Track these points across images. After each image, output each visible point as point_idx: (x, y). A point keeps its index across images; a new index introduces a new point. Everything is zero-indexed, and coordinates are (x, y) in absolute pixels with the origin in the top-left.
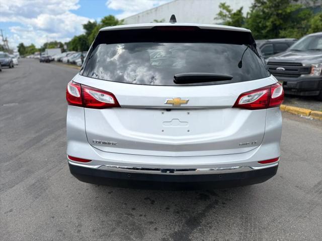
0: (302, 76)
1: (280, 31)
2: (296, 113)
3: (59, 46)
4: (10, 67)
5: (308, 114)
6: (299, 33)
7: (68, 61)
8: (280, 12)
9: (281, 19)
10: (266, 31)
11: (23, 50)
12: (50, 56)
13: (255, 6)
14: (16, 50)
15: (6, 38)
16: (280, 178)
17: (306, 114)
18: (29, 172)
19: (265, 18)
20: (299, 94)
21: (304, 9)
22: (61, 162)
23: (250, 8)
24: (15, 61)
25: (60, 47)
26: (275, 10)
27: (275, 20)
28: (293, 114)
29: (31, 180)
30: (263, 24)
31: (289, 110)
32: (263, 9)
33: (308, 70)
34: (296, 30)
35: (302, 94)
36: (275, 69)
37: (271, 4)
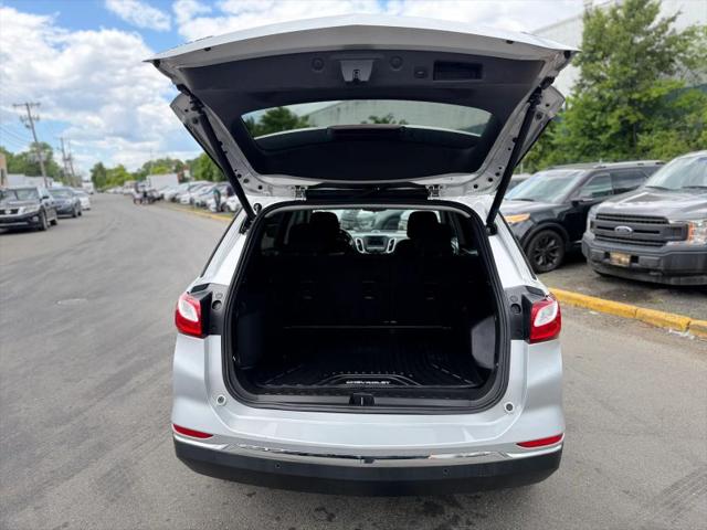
0: (670, 244)
1: (640, 136)
2: (660, 325)
3: (174, 168)
4: (74, 216)
5: (684, 327)
6: (680, 139)
7: (192, 202)
8: (636, 96)
9: (640, 110)
10: (608, 136)
11: (101, 177)
12: (154, 190)
13: (583, 86)
14: (88, 176)
15: (70, 155)
16: (595, 472)
17: (680, 325)
18: (102, 448)
19: (603, 110)
20: (666, 282)
21: (689, 88)
22: (162, 427)
23: (571, 89)
24: (85, 201)
25: (176, 171)
26: (625, 94)
27: (627, 114)
28: (652, 326)
29: (104, 465)
30: (600, 123)
31: (644, 316)
32: (599, 92)
33: (681, 231)
34: (673, 132)
35: (672, 281)
36: (613, 229)
37: (615, 81)
